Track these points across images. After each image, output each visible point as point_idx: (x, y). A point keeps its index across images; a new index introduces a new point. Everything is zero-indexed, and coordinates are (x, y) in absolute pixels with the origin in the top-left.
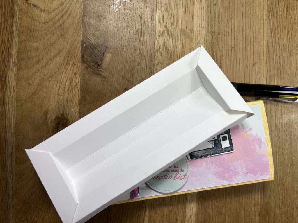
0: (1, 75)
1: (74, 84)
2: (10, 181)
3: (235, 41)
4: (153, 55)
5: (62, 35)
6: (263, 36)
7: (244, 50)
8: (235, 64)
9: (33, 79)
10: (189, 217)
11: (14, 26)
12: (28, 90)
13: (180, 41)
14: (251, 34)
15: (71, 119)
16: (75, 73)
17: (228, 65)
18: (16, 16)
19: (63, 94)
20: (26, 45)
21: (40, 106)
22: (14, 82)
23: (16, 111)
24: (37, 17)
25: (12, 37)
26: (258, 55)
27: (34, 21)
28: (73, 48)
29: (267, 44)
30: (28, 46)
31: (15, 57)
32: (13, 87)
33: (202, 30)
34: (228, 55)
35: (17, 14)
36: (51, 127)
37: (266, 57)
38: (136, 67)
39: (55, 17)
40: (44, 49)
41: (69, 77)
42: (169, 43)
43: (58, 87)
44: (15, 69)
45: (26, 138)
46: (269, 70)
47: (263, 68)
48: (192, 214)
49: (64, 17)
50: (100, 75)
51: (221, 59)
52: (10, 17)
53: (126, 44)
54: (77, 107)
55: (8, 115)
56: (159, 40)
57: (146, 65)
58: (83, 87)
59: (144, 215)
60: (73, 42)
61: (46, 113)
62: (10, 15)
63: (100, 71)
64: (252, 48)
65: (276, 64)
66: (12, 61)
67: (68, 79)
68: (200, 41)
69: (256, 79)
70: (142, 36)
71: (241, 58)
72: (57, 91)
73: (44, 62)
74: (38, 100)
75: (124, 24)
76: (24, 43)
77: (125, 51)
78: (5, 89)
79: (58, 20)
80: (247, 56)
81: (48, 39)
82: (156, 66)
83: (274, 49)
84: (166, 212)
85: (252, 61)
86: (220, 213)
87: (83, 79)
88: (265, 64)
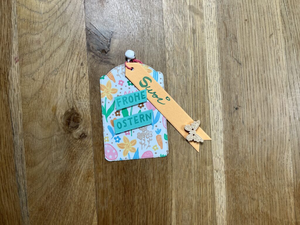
0: (3, 73)
1: (82, 75)
2: (22, 187)
3: (248, 13)
4: (163, 36)
5: (65, 24)
6: (276, 6)
7: (259, 22)
8: (251, 37)
9: (38, 74)
10: (219, 207)
11: (13, 20)
12: (33, 86)
13: (190, 18)
14: (264, 5)
15: (82, 113)
16: (82, 63)
17: (243, 38)
18: (14, 9)
19: (71, 87)
20: (27, 38)
21: (47, 102)
22: (17, 79)
23: (22, 110)
24: (36, 8)
25: (12, 32)
26: (273, 25)
27: (33, 12)
28: (77, 37)
29: (281, 13)
30: (29, 39)
31: (16, 53)
32: (17, 84)
33: (212, 4)
34: (243, 29)
35: (14, 7)
36: (61, 123)
37: (282, 27)
38: (146, 51)
39: (55, 6)
40: (46, 41)
41: (75, 69)
42: (178, 22)
43: (65, 79)
44: (17, 65)
45: (36, 139)
46: (287, 41)
47: (280, 39)
48: (222, 202)
49: (64, 5)
50: (108, 63)
51: (235, 33)
52: (7, 11)
53: (133, 27)
54: (87, 99)
55: (14, 115)
56: (167, 20)
57: (156, 47)
58: (91, 77)
59: (171, 209)
60: (76, 30)
61: (55, 109)
62: (7, 9)
63: (108, 58)
64: (266, 18)
65: (293, 33)
66: (14, 57)
67: (75, 70)
68: (211, 16)
69: (274, 50)
70: (149, 17)
71: (256, 30)
72: (64, 85)
73: (48, 54)
74: (45, 96)
75: (128, 6)
76: (25, 37)
77: (132, 35)
78: (8, 88)
79: (59, 9)
80: (263, 27)
81: (50, 31)
82: (167, 47)
83: (289, 18)
84: (194, 204)
85: (268, 33)
86: (252, 199)
87: (91, 69)
88: (282, 35)
